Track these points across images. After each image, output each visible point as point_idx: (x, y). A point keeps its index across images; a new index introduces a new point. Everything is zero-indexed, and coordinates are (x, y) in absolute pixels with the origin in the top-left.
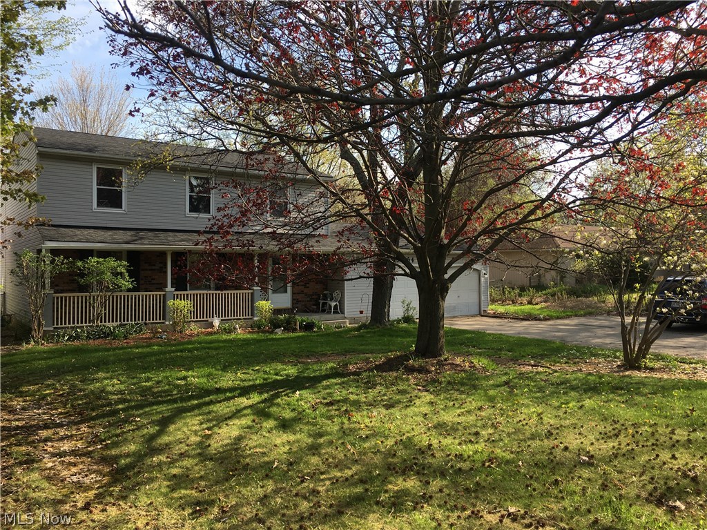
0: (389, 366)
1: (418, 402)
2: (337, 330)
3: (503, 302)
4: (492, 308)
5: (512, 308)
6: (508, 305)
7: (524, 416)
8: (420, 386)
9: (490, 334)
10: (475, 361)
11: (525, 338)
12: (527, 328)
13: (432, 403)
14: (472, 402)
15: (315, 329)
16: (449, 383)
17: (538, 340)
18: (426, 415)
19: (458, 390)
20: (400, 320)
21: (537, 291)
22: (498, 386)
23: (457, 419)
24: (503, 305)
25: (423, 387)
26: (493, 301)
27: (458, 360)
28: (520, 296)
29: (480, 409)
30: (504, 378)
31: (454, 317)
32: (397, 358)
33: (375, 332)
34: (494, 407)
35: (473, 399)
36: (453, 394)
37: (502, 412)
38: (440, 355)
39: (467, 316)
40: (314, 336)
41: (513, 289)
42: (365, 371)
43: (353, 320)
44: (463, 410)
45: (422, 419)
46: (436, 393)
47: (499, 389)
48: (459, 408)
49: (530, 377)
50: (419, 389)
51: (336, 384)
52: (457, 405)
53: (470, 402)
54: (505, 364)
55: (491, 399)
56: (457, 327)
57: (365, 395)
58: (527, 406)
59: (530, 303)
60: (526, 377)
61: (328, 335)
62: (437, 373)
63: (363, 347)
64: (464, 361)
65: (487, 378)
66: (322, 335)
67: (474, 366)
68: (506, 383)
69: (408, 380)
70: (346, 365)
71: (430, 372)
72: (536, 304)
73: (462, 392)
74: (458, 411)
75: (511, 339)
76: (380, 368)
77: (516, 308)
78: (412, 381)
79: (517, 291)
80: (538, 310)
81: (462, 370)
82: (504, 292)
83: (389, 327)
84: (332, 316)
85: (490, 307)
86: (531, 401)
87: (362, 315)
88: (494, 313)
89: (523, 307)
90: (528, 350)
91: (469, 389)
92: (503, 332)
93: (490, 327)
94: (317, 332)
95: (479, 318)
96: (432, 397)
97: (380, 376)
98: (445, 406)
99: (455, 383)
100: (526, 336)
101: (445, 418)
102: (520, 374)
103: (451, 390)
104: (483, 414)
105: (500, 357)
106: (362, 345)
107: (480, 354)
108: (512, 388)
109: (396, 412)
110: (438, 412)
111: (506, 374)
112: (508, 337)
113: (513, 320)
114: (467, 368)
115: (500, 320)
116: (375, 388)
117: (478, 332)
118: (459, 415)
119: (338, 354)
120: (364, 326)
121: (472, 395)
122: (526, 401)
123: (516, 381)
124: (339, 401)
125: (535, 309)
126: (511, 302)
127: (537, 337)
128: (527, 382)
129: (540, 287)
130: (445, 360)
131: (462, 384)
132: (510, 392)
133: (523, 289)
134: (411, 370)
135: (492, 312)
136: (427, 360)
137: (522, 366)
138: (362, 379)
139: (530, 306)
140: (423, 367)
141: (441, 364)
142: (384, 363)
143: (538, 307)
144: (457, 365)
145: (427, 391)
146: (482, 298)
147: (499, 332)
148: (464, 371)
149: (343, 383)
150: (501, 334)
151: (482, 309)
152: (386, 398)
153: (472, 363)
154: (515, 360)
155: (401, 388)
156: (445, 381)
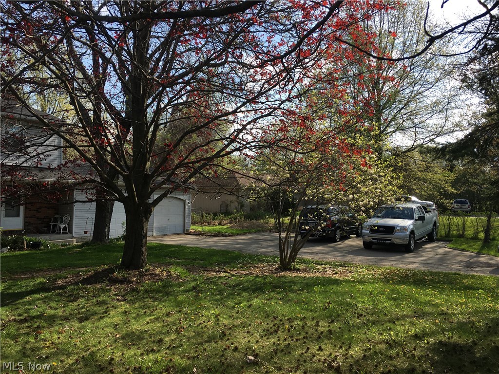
0: (95, 278)
1: (112, 313)
2: (62, 248)
3: (202, 224)
4: (192, 228)
5: (207, 228)
6: (205, 226)
7: (204, 318)
8: (119, 296)
9: (188, 248)
10: (172, 271)
11: (214, 250)
12: (216, 242)
13: (126, 312)
14: (162, 308)
15: (42, 248)
16: (146, 291)
17: (223, 251)
18: (116, 325)
19: (152, 297)
20: (120, 238)
21: (225, 216)
22: (187, 291)
23: (145, 327)
24: (202, 226)
25: (122, 296)
26: (194, 223)
27: (158, 271)
28: (213, 219)
29: (168, 314)
30: (193, 284)
31: (164, 235)
32: (105, 270)
33: (95, 249)
34: (180, 311)
35: (163, 306)
36: (147, 301)
37: (187, 316)
38: (142, 267)
39: (174, 234)
40: (38, 253)
41: (209, 214)
42: (72, 285)
43: (79, 239)
44: (152, 317)
45: (112, 330)
46: (131, 302)
47: (187, 294)
48: (150, 315)
49: (213, 282)
50: (118, 299)
51: (38, 299)
52: (148, 313)
53: (161, 309)
54: (196, 272)
55: (179, 305)
56: (165, 243)
57: (63, 309)
58: (208, 309)
59: (220, 224)
60: (211, 282)
61: (52, 252)
62: (137, 282)
63: (81, 262)
64: (162, 271)
65: (179, 285)
66: (45, 253)
67: (170, 275)
68: (194, 288)
69: (109, 290)
70: (55, 280)
71: (132, 282)
72: (224, 225)
73: (155, 299)
74: (148, 319)
75: (204, 251)
76: (86, 281)
77: (210, 228)
78: (114, 291)
79: (211, 216)
80: (225, 229)
81: (160, 279)
82: (202, 217)
83: (108, 244)
84: (61, 236)
85: (192, 227)
86: (211, 303)
87: (86, 235)
88: (194, 232)
89: (215, 227)
90: (215, 259)
91: (163, 296)
92: (198, 246)
93: (190, 242)
94: (42, 250)
95: (183, 236)
96: (128, 306)
97: (84, 288)
98: (138, 314)
99: (151, 291)
100: (215, 248)
101: (134, 327)
102: (206, 279)
103: (147, 298)
104: (169, 319)
105: (193, 266)
106: (79, 260)
107: (178, 264)
108: (198, 292)
109: (89, 325)
110: (129, 321)
111: (195, 280)
112: (202, 249)
113: (207, 237)
114: (164, 277)
115: (198, 237)
116: (76, 301)
117: (180, 246)
118: (148, 323)
119: (54, 270)
120: (87, 244)
121: (163, 302)
122: (208, 304)
123: (202, 286)
124: (34, 317)
125: (223, 228)
126: (207, 224)
127: (223, 249)
128: (210, 286)
129: (227, 213)
130: (146, 271)
131: (157, 291)
132: (196, 296)
133: (215, 215)
134: (114, 281)
135: (193, 231)
136: (130, 272)
137: (209, 272)
138: (66, 292)
139: (220, 227)
140: (126, 278)
141: (142, 275)
142: (92, 276)
143: (225, 227)
144: (156, 275)
145: (125, 300)
146: (186, 221)
147: (196, 246)
148: (161, 280)
149: (46, 297)
150: (197, 247)
151: (186, 229)
152: (83, 310)
153: (169, 272)
154: (205, 268)
155: (101, 299)
156: (142, 290)
